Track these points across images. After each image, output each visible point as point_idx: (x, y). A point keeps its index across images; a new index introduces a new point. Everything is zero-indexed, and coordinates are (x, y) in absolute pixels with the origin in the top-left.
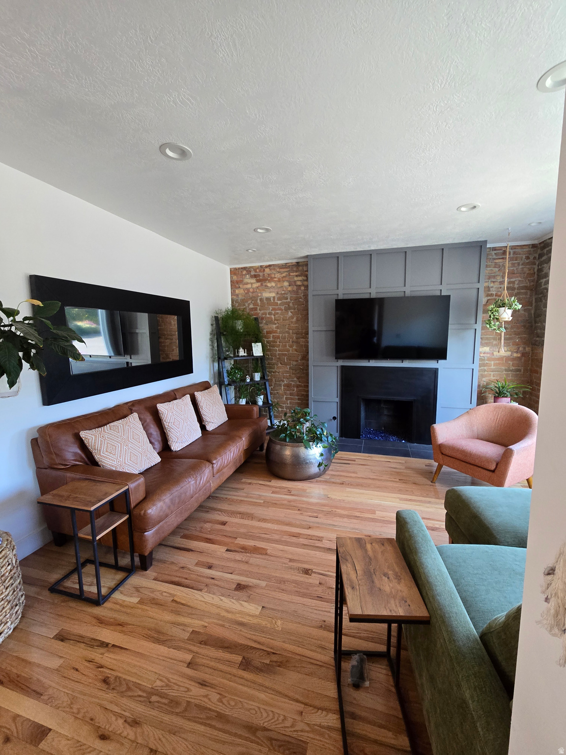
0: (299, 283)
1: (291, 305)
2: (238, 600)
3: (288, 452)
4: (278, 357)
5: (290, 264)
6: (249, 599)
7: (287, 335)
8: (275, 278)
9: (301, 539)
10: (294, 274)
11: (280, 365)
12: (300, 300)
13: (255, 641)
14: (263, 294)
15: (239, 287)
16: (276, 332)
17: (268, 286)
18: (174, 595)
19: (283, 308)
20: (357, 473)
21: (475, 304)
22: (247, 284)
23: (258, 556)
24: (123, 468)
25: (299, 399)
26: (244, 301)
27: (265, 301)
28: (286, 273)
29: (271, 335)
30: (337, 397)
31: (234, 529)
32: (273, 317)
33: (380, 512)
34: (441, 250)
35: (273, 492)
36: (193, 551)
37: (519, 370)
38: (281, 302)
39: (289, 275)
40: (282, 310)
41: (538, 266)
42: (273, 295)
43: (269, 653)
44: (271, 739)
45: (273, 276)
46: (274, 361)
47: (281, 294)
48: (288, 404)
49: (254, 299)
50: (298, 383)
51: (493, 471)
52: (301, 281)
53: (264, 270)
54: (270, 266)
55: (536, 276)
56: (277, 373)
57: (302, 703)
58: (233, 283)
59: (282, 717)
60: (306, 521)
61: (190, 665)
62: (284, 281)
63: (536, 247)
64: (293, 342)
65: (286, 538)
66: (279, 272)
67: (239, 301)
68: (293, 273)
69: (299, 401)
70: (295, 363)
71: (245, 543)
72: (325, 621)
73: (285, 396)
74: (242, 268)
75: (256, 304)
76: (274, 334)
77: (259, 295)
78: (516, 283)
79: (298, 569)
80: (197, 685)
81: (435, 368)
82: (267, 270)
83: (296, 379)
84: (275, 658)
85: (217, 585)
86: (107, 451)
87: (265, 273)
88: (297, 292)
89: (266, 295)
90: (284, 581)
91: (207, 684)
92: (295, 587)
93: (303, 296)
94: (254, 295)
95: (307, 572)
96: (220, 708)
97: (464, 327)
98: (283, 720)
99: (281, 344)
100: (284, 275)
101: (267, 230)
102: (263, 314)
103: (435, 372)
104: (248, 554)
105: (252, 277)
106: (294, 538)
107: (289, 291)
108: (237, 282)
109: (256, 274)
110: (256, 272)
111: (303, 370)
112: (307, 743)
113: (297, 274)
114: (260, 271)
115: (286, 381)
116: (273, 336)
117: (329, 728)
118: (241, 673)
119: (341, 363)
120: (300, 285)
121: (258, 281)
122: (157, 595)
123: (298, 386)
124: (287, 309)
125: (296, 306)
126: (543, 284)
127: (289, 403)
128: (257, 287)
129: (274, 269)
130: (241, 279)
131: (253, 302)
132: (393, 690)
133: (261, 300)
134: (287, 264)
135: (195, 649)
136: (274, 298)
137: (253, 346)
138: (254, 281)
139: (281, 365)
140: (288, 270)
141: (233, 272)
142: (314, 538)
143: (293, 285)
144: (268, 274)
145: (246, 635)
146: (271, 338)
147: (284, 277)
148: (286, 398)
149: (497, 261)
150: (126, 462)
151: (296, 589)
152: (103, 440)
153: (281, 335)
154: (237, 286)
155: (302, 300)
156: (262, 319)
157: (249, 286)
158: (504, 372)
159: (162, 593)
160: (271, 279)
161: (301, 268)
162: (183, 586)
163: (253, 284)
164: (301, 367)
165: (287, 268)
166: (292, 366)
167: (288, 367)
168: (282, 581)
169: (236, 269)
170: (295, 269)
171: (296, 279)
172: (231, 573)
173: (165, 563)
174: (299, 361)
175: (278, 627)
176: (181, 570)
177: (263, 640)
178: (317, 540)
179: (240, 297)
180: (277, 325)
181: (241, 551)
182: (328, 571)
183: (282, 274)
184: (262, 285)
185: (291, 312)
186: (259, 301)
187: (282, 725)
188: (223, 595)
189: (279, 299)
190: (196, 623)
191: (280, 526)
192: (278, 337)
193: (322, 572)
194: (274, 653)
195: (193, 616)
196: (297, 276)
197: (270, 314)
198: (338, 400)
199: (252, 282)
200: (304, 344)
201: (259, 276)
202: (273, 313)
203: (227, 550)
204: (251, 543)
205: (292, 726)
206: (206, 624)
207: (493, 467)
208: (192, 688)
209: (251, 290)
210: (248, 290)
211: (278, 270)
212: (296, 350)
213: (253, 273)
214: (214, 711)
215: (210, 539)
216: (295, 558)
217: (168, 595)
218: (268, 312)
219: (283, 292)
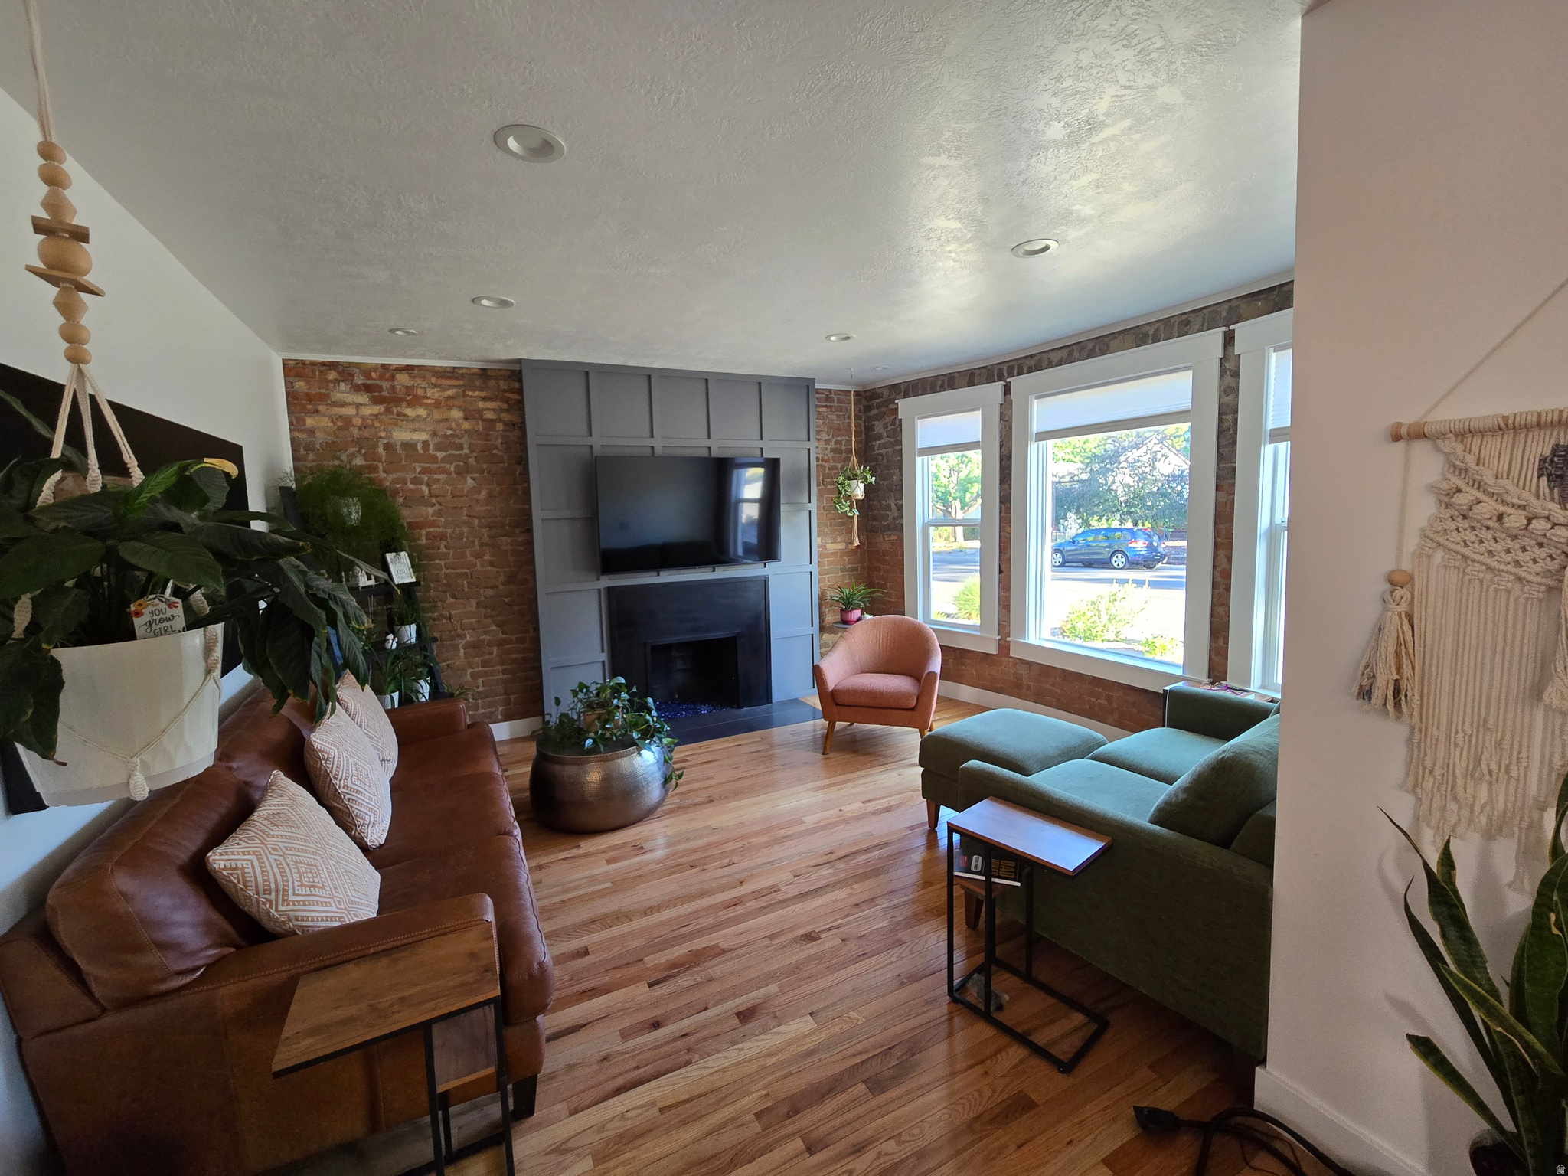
0: (490, 415)
1: (472, 461)
2: (765, 1030)
3: (593, 776)
4: (445, 581)
5: (464, 371)
6: (779, 1019)
7: (465, 530)
8: (428, 398)
9: (749, 904)
10: (477, 393)
11: (450, 600)
12: (495, 452)
13: (854, 1055)
14: (394, 433)
15: (317, 411)
16: (433, 524)
17: (405, 415)
18: (653, 1103)
19: (452, 469)
20: (713, 778)
21: (806, 473)
22: (343, 404)
23: (714, 962)
24: (356, 916)
25: (504, 672)
26: (333, 448)
27: (399, 451)
28: (454, 390)
29: (424, 532)
30: (603, 651)
31: (615, 950)
32: (424, 488)
33: (810, 817)
34: (759, 384)
35: (609, 862)
36: (585, 1025)
37: (855, 569)
38: (444, 454)
39: (465, 396)
40: (449, 473)
41: (865, 422)
42: (423, 436)
43: (885, 1053)
44: (993, 1121)
45: (420, 392)
46: (433, 594)
47: (445, 436)
48: (478, 687)
49: (366, 445)
50: (501, 636)
51: (913, 709)
52: (493, 410)
53: (393, 378)
54: (409, 368)
55: (863, 435)
56: (444, 621)
57: (977, 1064)
58: (296, 398)
59: (976, 1094)
60: (724, 876)
61: (811, 1149)
62: (450, 408)
63: (860, 395)
64: (482, 545)
65: (724, 915)
66: (435, 386)
67: (318, 447)
68: (474, 391)
69: (505, 676)
70: (490, 592)
71: (669, 957)
72: (899, 975)
73: (469, 671)
74: (323, 364)
75: (371, 455)
76: (432, 529)
77: (383, 434)
78: (843, 443)
79: (795, 940)
80: (852, 1158)
81: (765, 576)
82: (403, 379)
83: (494, 628)
84: (898, 1052)
85: (707, 1038)
86: (302, 885)
87: (396, 383)
88: (486, 436)
89: (401, 435)
90: (797, 967)
91: (863, 1145)
92: (818, 964)
93: (502, 443)
94: (366, 433)
95: (810, 937)
96: (908, 1149)
97: (797, 506)
98: (980, 1095)
99: (452, 552)
100: (450, 393)
101: (504, 304)
102: (394, 482)
103: (765, 582)
104: (696, 969)
105: (357, 389)
106: (737, 908)
107: (466, 431)
108: (310, 398)
109: (369, 382)
110: (368, 377)
111: (510, 605)
112: (1022, 1090)
113: (483, 394)
114: (381, 377)
115: (471, 637)
116: (428, 533)
117: (1022, 1061)
118: (882, 1098)
119: (606, 582)
120: (492, 420)
121: (376, 401)
122: (620, 1126)
123: (500, 644)
124: (464, 471)
125: (485, 466)
126: (876, 448)
127: (480, 684)
128: (376, 416)
129: (424, 378)
130: (323, 391)
131: (363, 451)
132: (1027, 985)
133: (387, 447)
134: (457, 370)
135: (791, 1128)
136: (425, 443)
137: (389, 560)
138: (363, 398)
139: (452, 600)
140: (461, 383)
141: (293, 370)
142: (766, 892)
143: (473, 418)
144: (407, 388)
145: (834, 1058)
146: (424, 538)
147: (449, 398)
148: (473, 675)
149: (821, 410)
150: (352, 899)
151: (825, 965)
152: (281, 858)
153: (449, 531)
154: (309, 407)
155: (500, 453)
156: (395, 492)
157: (349, 411)
158: (840, 574)
159: (623, 1116)
160: (416, 401)
161: (492, 383)
162: (648, 1080)
163: (363, 407)
164: (506, 600)
165: (457, 378)
166: (483, 599)
167: (474, 602)
168: (796, 968)
169: (303, 363)
170: (478, 383)
171: (481, 405)
172: (706, 1009)
173: (553, 1078)
174: (501, 587)
175: (858, 1020)
176: (606, 1064)
177: (860, 1047)
178: (771, 893)
179: (320, 437)
180: (437, 507)
181: (678, 972)
182: (835, 920)
183: (445, 390)
184: (388, 411)
185: (473, 479)
186: (381, 449)
187: (985, 1100)
188: (734, 1043)
189: (439, 447)
190: (750, 1102)
191: (694, 903)
192: (443, 537)
193: (831, 925)
194: (890, 1049)
195: (729, 1100)
196: (484, 399)
197: (415, 481)
198: (604, 657)
199: (357, 401)
200: (510, 548)
201: (380, 388)
202: (426, 478)
203: (651, 985)
204: (678, 952)
205: (994, 1091)
206: (764, 1092)
207: (913, 703)
208: (850, 1166)
209: (358, 421)
210: (347, 421)
211: (433, 380)
212: (491, 563)
213: (359, 380)
214: (908, 1158)
215: (594, 989)
216: (774, 930)
217: (639, 1111)
218: (409, 476)
219: (449, 432)
